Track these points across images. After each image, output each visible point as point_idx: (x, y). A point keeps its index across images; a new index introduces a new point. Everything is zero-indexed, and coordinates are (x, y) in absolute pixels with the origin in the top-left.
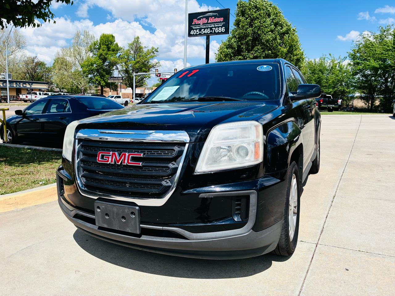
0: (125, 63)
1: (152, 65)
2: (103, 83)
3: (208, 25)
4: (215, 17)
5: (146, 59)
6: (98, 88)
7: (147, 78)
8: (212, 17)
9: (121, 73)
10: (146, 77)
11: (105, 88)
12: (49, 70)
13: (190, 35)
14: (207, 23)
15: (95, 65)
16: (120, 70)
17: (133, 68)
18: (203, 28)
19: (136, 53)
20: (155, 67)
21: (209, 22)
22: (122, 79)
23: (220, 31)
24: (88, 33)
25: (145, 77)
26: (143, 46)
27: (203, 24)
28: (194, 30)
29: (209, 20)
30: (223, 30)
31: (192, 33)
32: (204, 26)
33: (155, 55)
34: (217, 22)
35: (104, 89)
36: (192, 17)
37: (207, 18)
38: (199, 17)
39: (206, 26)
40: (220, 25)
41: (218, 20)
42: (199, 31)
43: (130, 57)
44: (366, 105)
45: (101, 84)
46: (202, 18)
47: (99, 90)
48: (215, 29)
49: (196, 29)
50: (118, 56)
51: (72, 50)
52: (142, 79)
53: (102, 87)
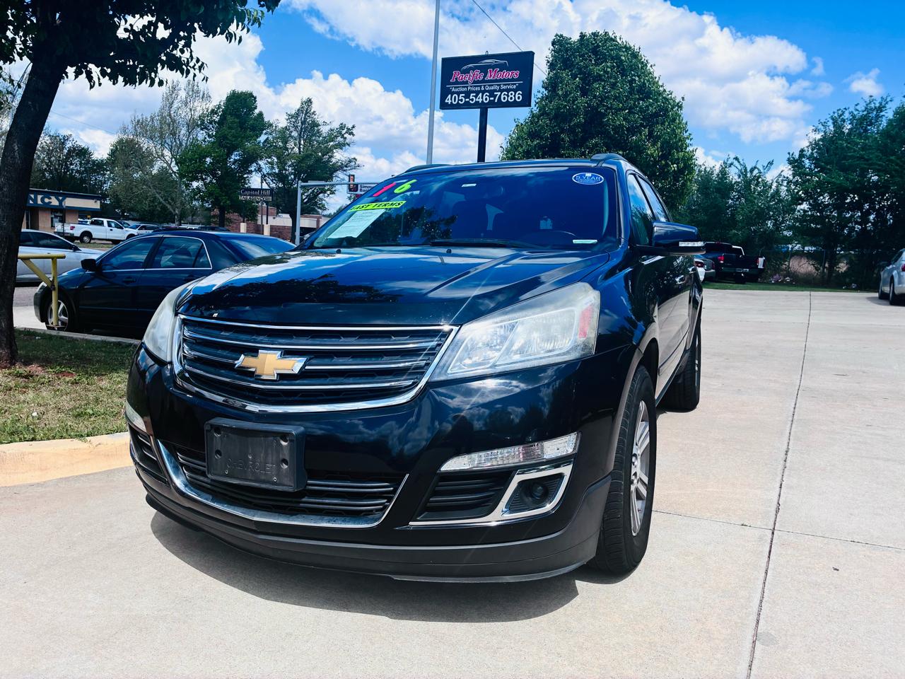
0: (279, 158)
1: (339, 163)
2: (226, 202)
3: (484, 86)
4: (502, 68)
5: (325, 151)
6: (213, 213)
8: (494, 67)
9: (269, 180)
11: (229, 212)
12: (99, 166)
13: (444, 106)
14: (483, 81)
15: (208, 161)
16: (265, 173)
17: (295, 170)
18: (473, 92)
19: (303, 135)
20: (345, 168)
21: (488, 78)
22: (270, 194)
23: (511, 98)
25: (321, 192)
26: (320, 121)
27: (474, 82)
28: (453, 94)
29: (488, 74)
30: (519, 98)
31: (448, 101)
32: (476, 86)
33: (347, 141)
34: (504, 80)
35: (227, 216)
36: (450, 66)
37: (484, 69)
38: (465, 68)
39: (481, 86)
40: (511, 87)
41: (507, 74)
42: (465, 97)
43: (291, 145)
44: (818, 270)
45: (222, 204)
46: (473, 69)
47: (214, 216)
48: (500, 95)
49: (458, 93)
50: (262, 141)
51: (157, 124)
52: (316, 196)
53: (222, 210)
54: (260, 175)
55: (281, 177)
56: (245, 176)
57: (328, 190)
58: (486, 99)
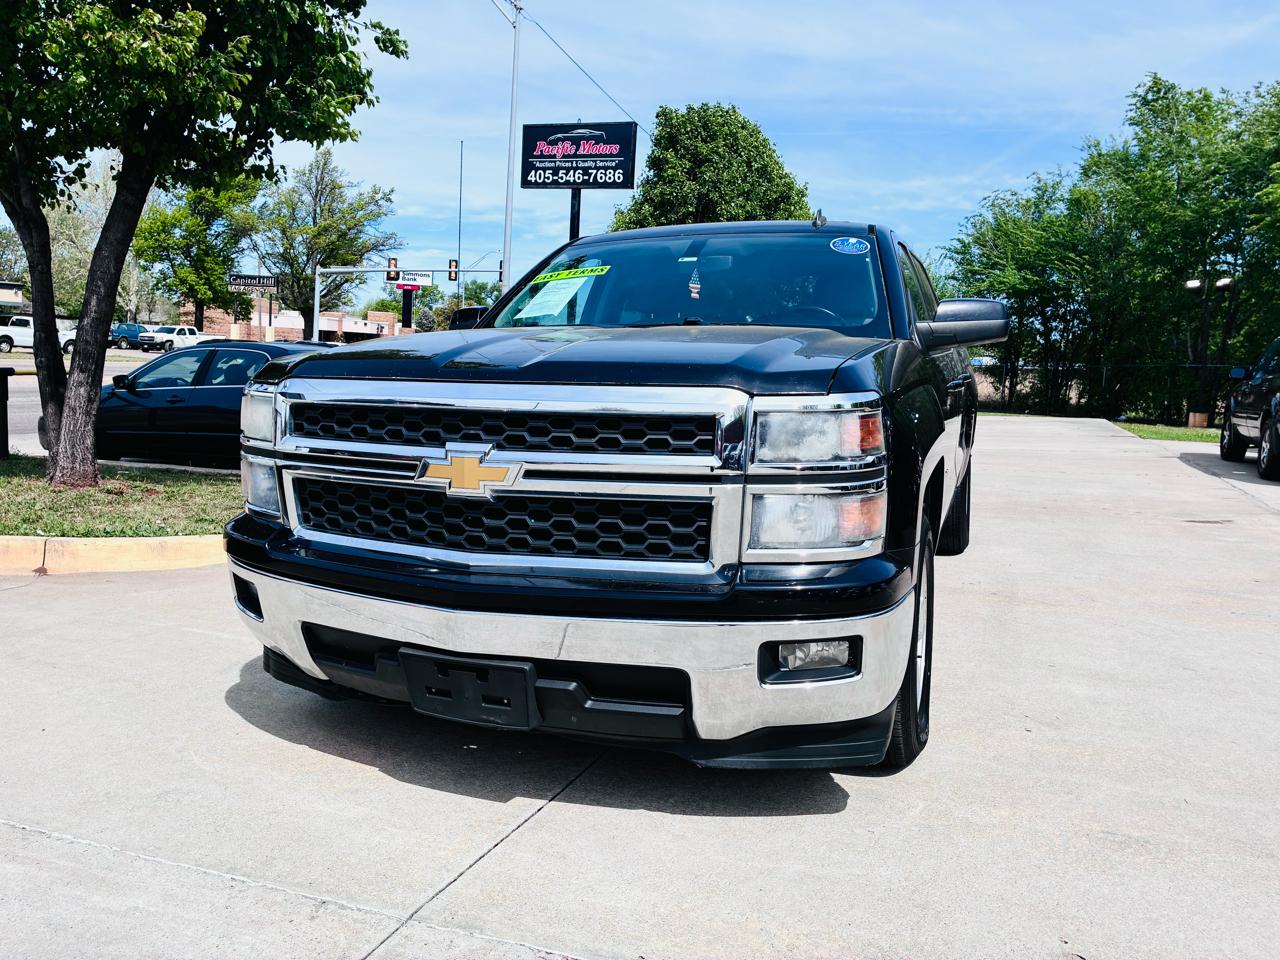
0: (284, 232)
1: (373, 241)
2: (205, 293)
3: (577, 162)
4: (598, 140)
5: (351, 223)
6: (184, 309)
7: (354, 285)
8: (588, 139)
9: (269, 263)
10: (352, 281)
11: (209, 308)
13: (526, 184)
14: (575, 156)
15: (177, 232)
16: (264, 253)
17: (309, 248)
18: (563, 168)
19: (320, 200)
20: (381, 248)
21: (581, 152)
23: (610, 178)
25: (346, 281)
26: (343, 180)
27: (564, 156)
28: (537, 169)
29: (582, 148)
30: (619, 178)
31: (532, 177)
32: (565, 162)
33: (384, 210)
34: (601, 156)
35: (207, 313)
36: (534, 135)
37: (576, 141)
38: (552, 138)
39: (572, 162)
40: (609, 164)
41: (604, 149)
42: (553, 175)
43: (301, 213)
45: (199, 296)
46: (563, 140)
47: (187, 313)
48: (596, 174)
49: (544, 169)
50: (258, 207)
52: (338, 286)
53: (200, 305)
55: (287, 258)
57: (356, 278)
58: (579, 178)
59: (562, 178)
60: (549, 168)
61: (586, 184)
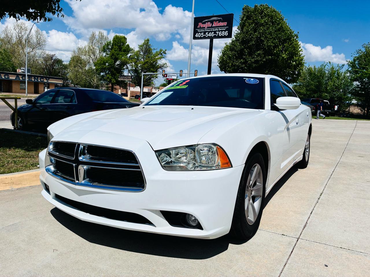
0: (135, 63)
1: (160, 66)
2: (114, 81)
3: (212, 29)
4: (220, 21)
5: (154, 60)
6: (109, 86)
7: (154, 78)
8: (216, 21)
9: (131, 72)
11: (115, 85)
12: (66, 67)
13: (195, 38)
14: (212, 27)
15: (107, 64)
16: (130, 69)
17: (142, 68)
18: (207, 32)
19: (145, 54)
20: (162, 68)
21: (214, 25)
22: (131, 78)
23: (223, 34)
24: (102, 34)
25: (152, 77)
26: (152, 48)
27: (208, 28)
28: (198, 33)
29: (214, 24)
30: (226, 34)
31: (197, 36)
32: (208, 29)
34: (220, 26)
35: (114, 87)
37: (212, 22)
38: (204, 21)
39: (210, 29)
40: (223, 29)
41: (222, 24)
42: (204, 34)
43: (140, 58)
44: (362, 111)
45: (112, 82)
46: (207, 22)
47: (109, 87)
48: (219, 33)
50: (129, 56)
51: (87, 49)
52: (150, 79)
53: (113, 84)
54: (127, 70)
55: (136, 71)
56: (122, 71)
57: (155, 76)
59: (207, 35)
60: (202, 32)
61: (215, 37)
